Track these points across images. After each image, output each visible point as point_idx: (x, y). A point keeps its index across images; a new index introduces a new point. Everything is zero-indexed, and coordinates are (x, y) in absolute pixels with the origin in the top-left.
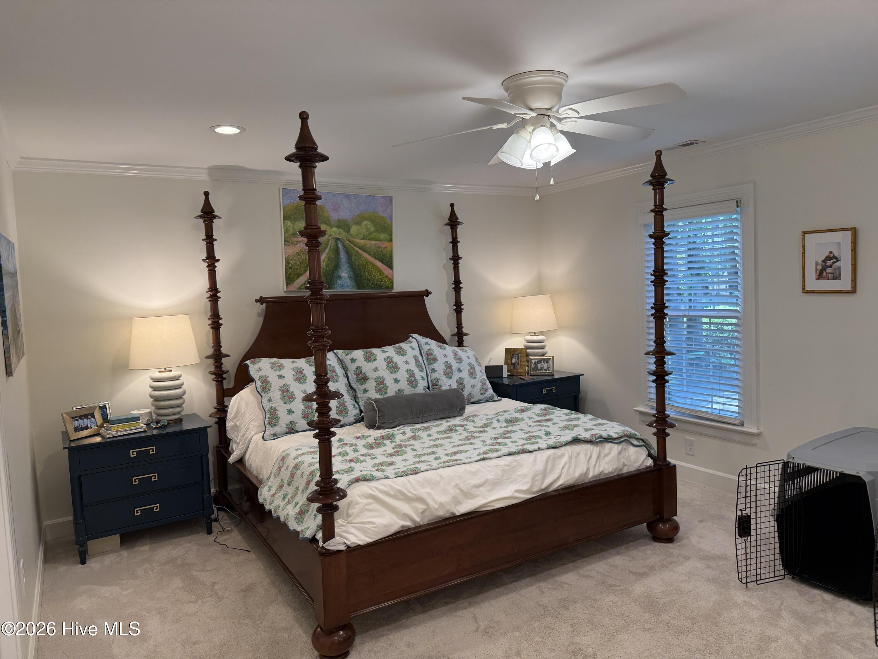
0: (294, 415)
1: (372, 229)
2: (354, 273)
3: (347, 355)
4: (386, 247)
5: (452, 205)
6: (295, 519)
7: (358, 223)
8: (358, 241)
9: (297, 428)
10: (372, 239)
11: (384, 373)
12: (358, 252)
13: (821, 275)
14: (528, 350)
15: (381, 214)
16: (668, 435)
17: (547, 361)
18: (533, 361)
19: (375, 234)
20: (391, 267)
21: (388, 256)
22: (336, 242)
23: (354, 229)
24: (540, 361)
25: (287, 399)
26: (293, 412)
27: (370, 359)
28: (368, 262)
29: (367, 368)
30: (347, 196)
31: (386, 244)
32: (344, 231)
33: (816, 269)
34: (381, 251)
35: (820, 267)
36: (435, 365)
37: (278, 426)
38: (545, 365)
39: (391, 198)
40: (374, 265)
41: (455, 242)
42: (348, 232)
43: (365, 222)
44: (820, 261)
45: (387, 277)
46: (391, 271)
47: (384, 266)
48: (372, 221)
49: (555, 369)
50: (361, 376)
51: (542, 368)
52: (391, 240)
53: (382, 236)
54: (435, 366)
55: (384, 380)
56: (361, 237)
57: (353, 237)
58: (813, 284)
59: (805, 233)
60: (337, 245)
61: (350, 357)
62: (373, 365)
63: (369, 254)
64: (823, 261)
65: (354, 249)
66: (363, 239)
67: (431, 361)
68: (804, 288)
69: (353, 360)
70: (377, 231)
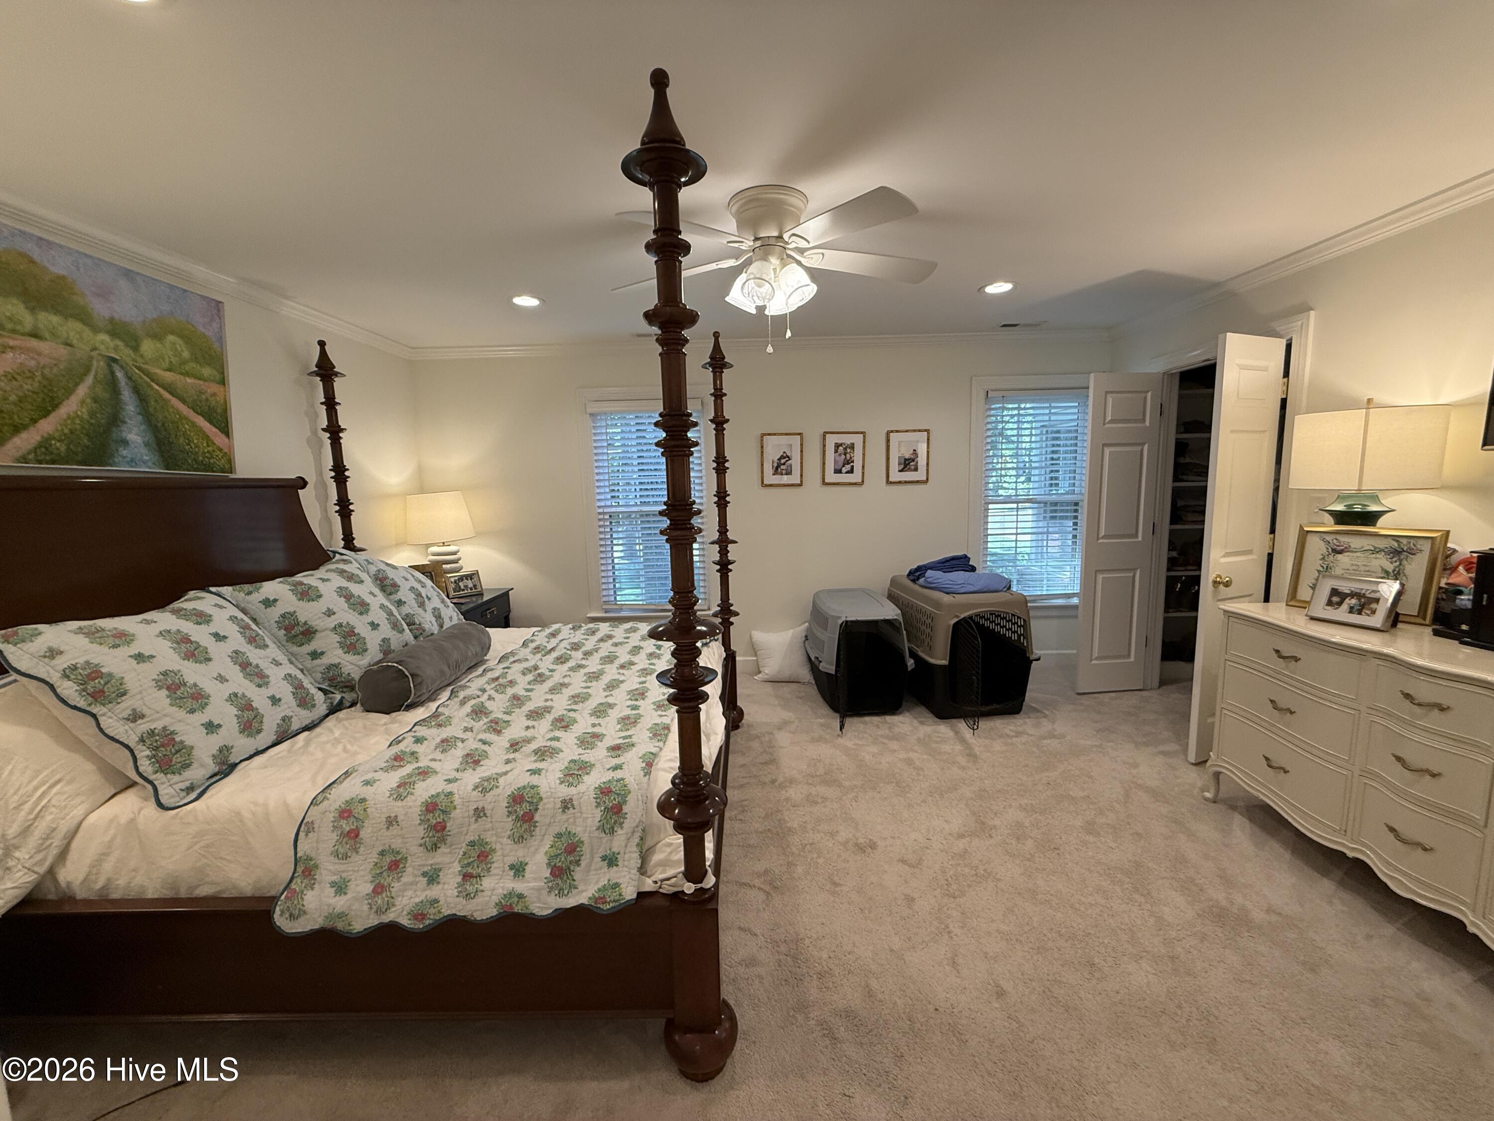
1: (186, 354)
2: (156, 437)
4: (214, 395)
5: (322, 344)
7: (157, 337)
8: (158, 371)
10: (187, 374)
12: (161, 396)
13: (777, 471)
15: (201, 329)
17: (470, 576)
19: (193, 365)
20: (225, 429)
21: (219, 411)
22: (109, 366)
23: (148, 347)
24: (461, 578)
25: (190, 703)
28: (183, 418)
29: (307, 612)
30: (128, 274)
31: (214, 388)
32: (127, 345)
33: (773, 466)
34: (207, 400)
35: (775, 465)
36: (399, 593)
37: (194, 766)
38: (470, 584)
39: (219, 303)
40: (194, 425)
41: (331, 404)
42: (136, 348)
43: (171, 338)
44: (776, 460)
45: (221, 450)
46: (226, 440)
47: (214, 430)
48: (188, 339)
50: (297, 630)
51: (466, 587)
52: (223, 382)
53: (207, 371)
55: (353, 627)
56: (166, 365)
57: (147, 364)
59: (763, 435)
60: (112, 373)
62: (320, 606)
63: (183, 401)
64: (778, 459)
65: (152, 388)
66: (170, 370)
67: (389, 589)
68: (762, 483)
69: (268, 603)
70: (196, 360)
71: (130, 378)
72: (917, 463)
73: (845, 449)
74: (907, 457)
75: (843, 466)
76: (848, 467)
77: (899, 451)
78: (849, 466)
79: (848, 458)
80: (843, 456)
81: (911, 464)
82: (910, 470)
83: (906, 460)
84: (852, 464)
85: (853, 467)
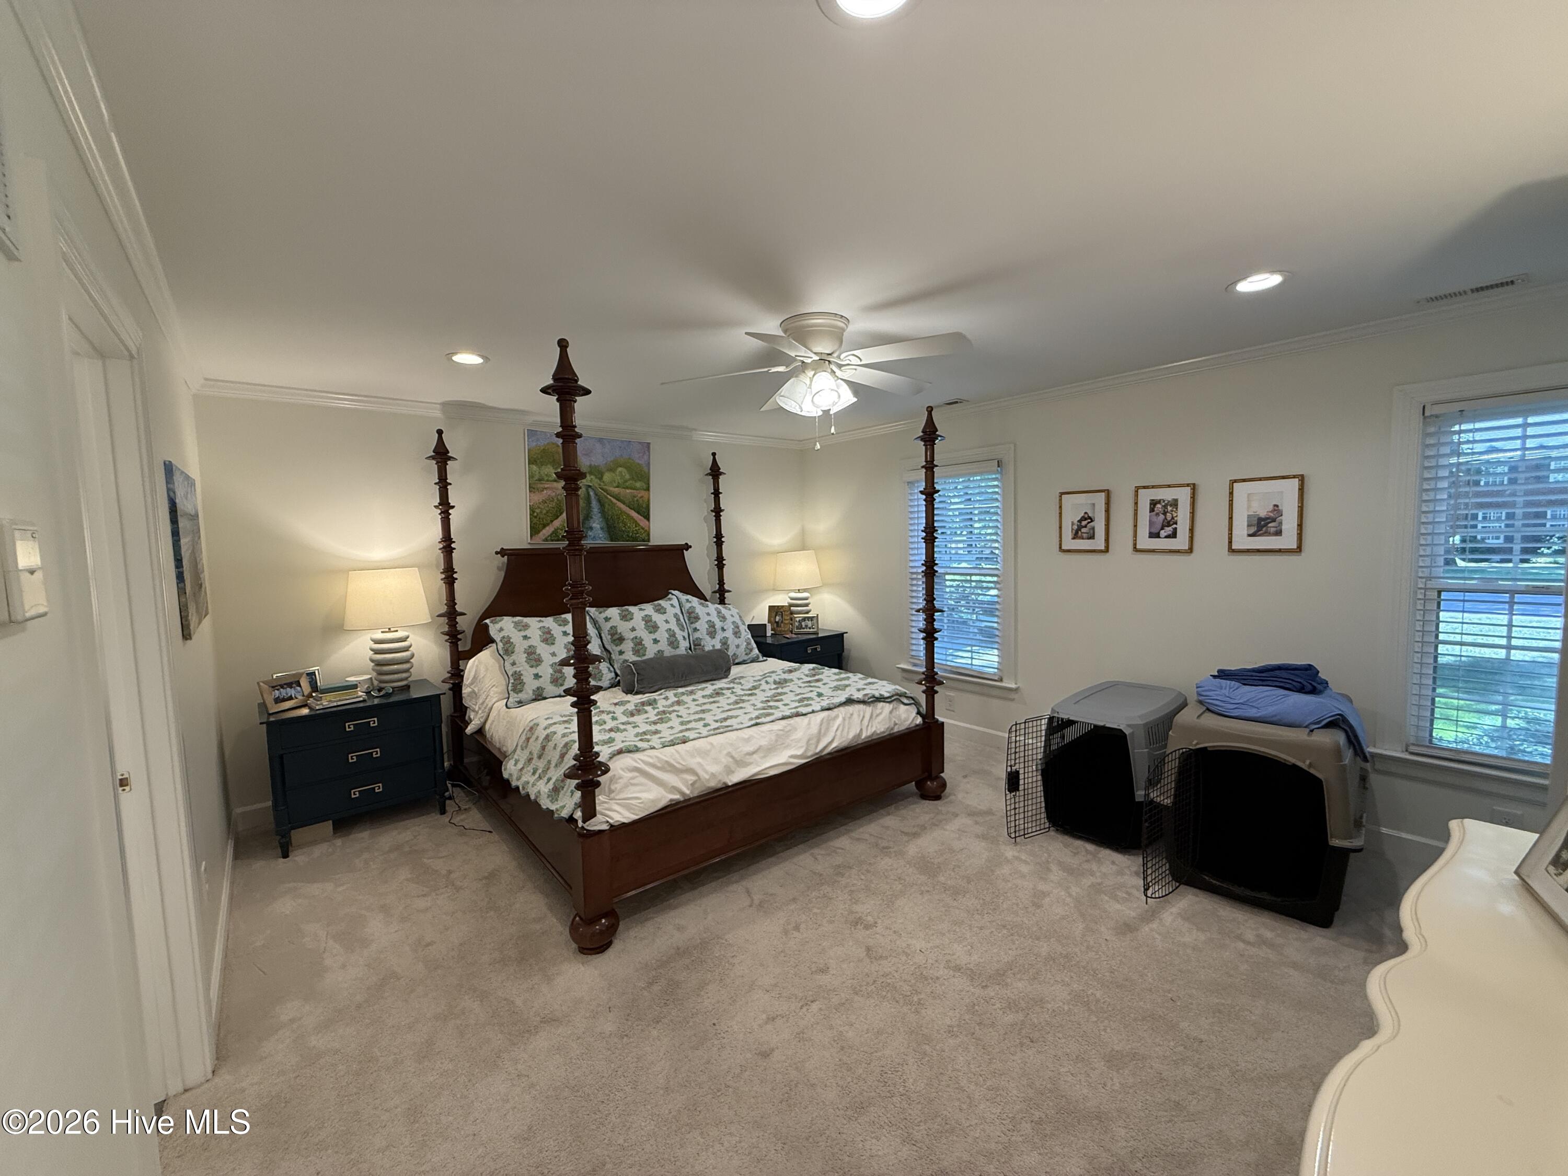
0: (541, 680)
1: (627, 477)
2: (607, 524)
3: (600, 613)
4: (642, 497)
5: (714, 454)
6: (549, 796)
7: (612, 470)
8: (611, 489)
9: (545, 695)
10: (627, 488)
11: (642, 633)
12: (612, 501)
13: (1076, 536)
14: (792, 608)
15: (637, 461)
16: (937, 692)
17: (811, 619)
18: (798, 619)
19: (631, 482)
20: (647, 517)
21: (644, 506)
22: (587, 490)
23: (607, 477)
24: (804, 619)
25: (534, 663)
26: (541, 677)
27: (626, 617)
28: (623, 512)
29: (623, 627)
30: (600, 440)
31: (643, 493)
32: (596, 478)
33: (1072, 529)
34: (637, 500)
35: (1075, 527)
36: (697, 623)
37: (523, 692)
38: (809, 623)
39: (649, 444)
40: (628, 515)
41: (717, 493)
42: (601, 479)
43: (620, 469)
44: (1076, 522)
45: (643, 529)
46: (647, 523)
47: (640, 517)
48: (628, 468)
49: (820, 627)
50: (617, 636)
51: (806, 626)
52: (648, 489)
53: (638, 485)
54: (697, 625)
55: (642, 640)
56: (615, 485)
57: (606, 485)
58: (1069, 543)
59: (1062, 494)
60: (588, 493)
61: (603, 615)
62: (630, 625)
63: (624, 503)
64: (1078, 521)
65: (607, 498)
66: (617, 487)
67: (692, 620)
68: (1060, 547)
69: (607, 619)
70: (632, 479)
71: (596, 495)
72: (1281, 523)
73: (1165, 506)
74: (1263, 514)
75: (1162, 529)
76: (1169, 530)
77: (1249, 507)
78: (1170, 528)
79: (1169, 519)
80: (1162, 517)
81: (1270, 525)
82: (1267, 534)
83: (1260, 519)
84: (1174, 526)
85: (1176, 529)
